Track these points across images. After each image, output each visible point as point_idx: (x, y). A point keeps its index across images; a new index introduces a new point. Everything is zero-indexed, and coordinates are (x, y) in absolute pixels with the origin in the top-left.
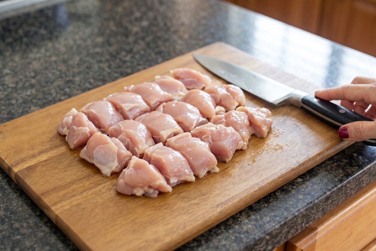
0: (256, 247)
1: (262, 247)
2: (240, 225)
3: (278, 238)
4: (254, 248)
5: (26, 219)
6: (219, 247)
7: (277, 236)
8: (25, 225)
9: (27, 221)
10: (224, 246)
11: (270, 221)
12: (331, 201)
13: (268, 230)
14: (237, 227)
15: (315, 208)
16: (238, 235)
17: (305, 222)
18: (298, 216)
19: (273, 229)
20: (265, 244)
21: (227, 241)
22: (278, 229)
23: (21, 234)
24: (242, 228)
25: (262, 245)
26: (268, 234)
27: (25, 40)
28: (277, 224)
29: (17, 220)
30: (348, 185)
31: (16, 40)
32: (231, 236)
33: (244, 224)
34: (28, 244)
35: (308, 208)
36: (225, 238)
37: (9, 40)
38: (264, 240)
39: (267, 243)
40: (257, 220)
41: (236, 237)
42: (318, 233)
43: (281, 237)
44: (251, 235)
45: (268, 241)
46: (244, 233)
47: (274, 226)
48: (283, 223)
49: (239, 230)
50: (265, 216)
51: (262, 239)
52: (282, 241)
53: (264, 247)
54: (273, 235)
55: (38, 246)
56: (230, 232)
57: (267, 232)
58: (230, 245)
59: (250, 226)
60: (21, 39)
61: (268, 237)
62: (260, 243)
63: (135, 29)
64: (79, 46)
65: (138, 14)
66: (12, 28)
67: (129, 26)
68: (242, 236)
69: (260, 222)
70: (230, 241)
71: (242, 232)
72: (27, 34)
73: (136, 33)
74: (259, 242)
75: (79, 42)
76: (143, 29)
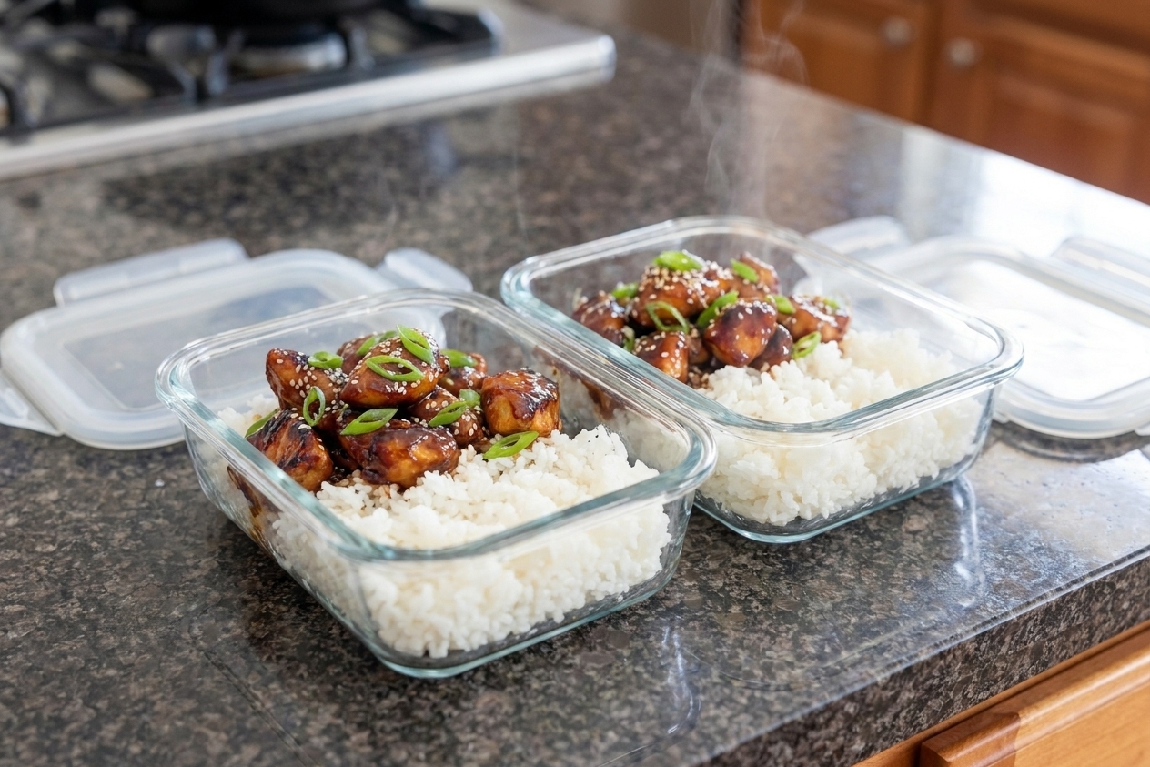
0: (812, 734)
1: (833, 739)
2: (767, 669)
3: (887, 719)
4: (805, 736)
5: (139, 627)
6: (699, 722)
7: (882, 708)
8: (134, 641)
9: (144, 631)
10: (714, 719)
11: (860, 661)
12: (1063, 626)
13: (851, 685)
14: (758, 672)
15: (1008, 639)
16: (758, 694)
17: (975, 679)
18: (951, 656)
19: (869, 682)
20: (843, 728)
21: (723, 708)
22: (885, 688)
23: (120, 667)
24: (773, 677)
25: (832, 730)
26: (851, 698)
27: (345, 191)
28: (883, 671)
29: (112, 630)
30: (1123, 584)
31: (320, 191)
32: (736, 696)
33: (780, 668)
34: (135, 690)
35: (983, 634)
36: (717, 700)
37: (302, 190)
38: (839, 716)
39: (849, 729)
40: (821, 657)
41: (751, 698)
42: (1020, 732)
43: (896, 716)
44: (798, 694)
45: (850, 720)
46: (777, 690)
47: (871, 676)
48: (899, 668)
49: (762, 680)
50: (849, 648)
51: (832, 709)
52: (899, 730)
53: (840, 740)
54: (868, 705)
55: (163, 699)
56: (736, 684)
57: (849, 691)
58: (730, 719)
59: (798, 672)
60: (333, 189)
61: (851, 708)
62: (827, 724)
63: (648, 177)
64: (490, 211)
65: (653, 143)
66: (311, 163)
67: (631, 171)
68: (771, 697)
69: (830, 663)
70: (733, 709)
71: (772, 688)
72: (349, 178)
73: (648, 188)
74: (821, 720)
75: (489, 201)
76: (667, 178)
